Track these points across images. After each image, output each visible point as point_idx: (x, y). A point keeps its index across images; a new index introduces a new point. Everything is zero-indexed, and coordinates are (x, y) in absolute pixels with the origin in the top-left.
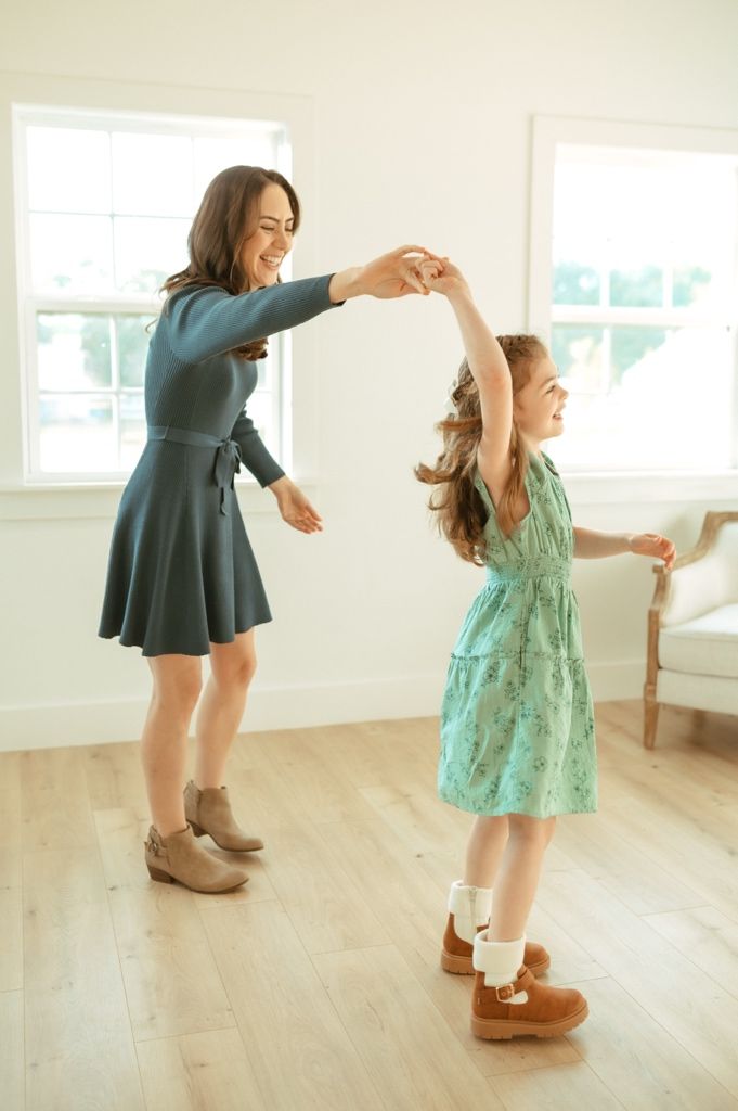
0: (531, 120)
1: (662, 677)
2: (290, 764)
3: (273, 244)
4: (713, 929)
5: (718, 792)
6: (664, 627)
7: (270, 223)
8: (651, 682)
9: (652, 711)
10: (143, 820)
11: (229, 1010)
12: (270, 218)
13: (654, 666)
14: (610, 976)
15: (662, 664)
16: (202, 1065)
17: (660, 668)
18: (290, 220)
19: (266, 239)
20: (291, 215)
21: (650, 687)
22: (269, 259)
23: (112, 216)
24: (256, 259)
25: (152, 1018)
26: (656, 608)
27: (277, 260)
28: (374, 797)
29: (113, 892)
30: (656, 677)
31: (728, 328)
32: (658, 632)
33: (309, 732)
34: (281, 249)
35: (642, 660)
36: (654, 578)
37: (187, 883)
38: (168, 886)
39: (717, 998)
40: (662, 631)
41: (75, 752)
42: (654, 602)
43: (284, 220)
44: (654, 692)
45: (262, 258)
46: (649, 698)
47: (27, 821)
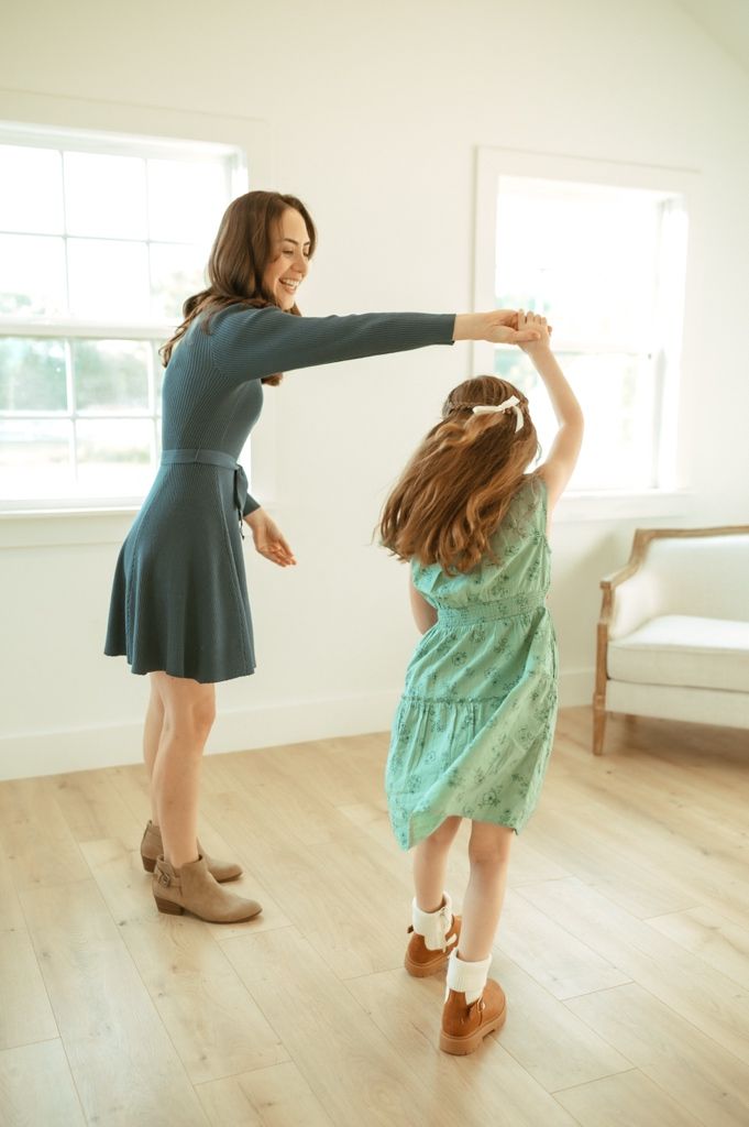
0: (476, 151)
1: (611, 687)
2: (262, 785)
3: (292, 268)
4: (713, 928)
5: (673, 794)
6: (611, 640)
7: (291, 246)
8: (600, 691)
9: (601, 719)
10: (131, 851)
11: (279, 1044)
12: (290, 241)
13: (603, 676)
14: (634, 982)
15: (610, 675)
16: (270, 1104)
17: (608, 678)
18: (307, 244)
19: (285, 263)
20: (308, 240)
21: (600, 697)
22: (288, 282)
23: (65, 237)
24: (276, 281)
25: (204, 1058)
26: (604, 622)
27: (296, 284)
28: (353, 814)
29: (124, 927)
30: (605, 686)
31: (650, 356)
32: (606, 645)
33: (270, 751)
34: (300, 272)
35: (592, 669)
36: (600, 594)
37: (198, 913)
38: (179, 919)
39: (739, 996)
40: (610, 644)
41: (41, 782)
42: (602, 616)
43: (303, 242)
44: (603, 702)
45: (281, 281)
46: (599, 708)
47: (12, 858)
